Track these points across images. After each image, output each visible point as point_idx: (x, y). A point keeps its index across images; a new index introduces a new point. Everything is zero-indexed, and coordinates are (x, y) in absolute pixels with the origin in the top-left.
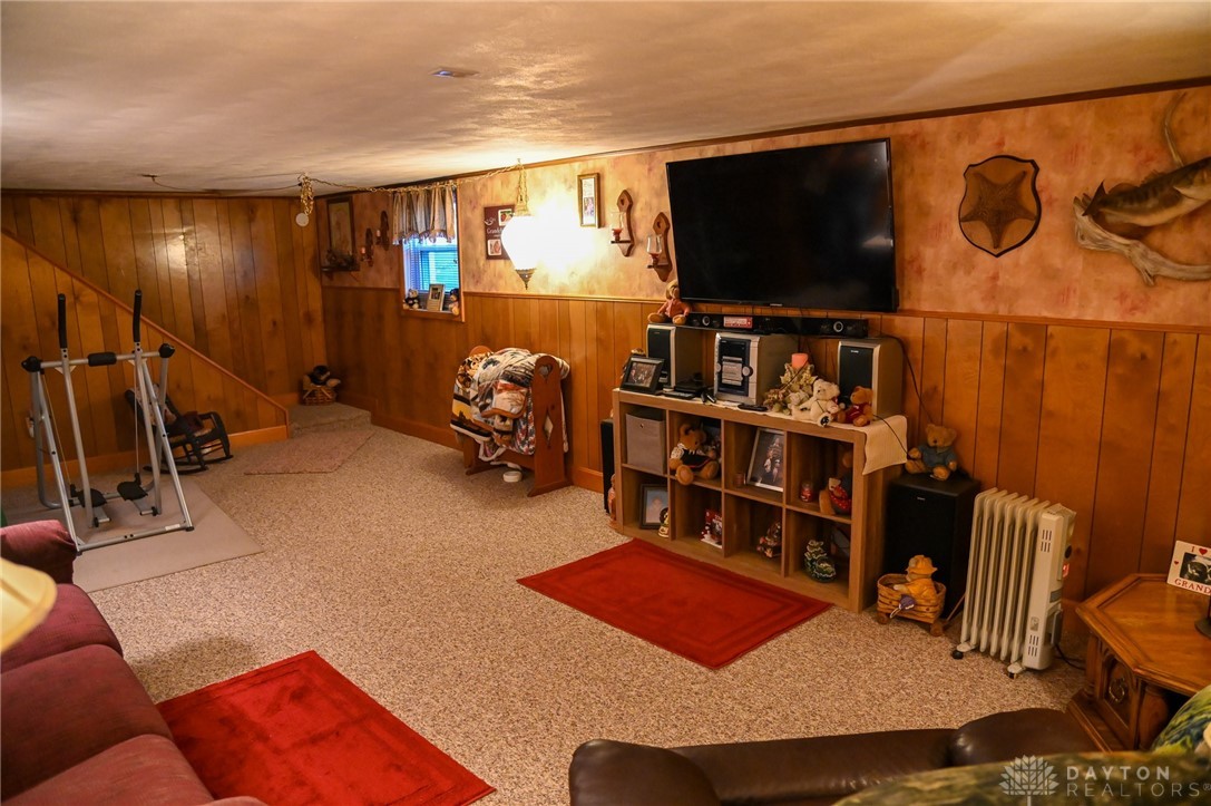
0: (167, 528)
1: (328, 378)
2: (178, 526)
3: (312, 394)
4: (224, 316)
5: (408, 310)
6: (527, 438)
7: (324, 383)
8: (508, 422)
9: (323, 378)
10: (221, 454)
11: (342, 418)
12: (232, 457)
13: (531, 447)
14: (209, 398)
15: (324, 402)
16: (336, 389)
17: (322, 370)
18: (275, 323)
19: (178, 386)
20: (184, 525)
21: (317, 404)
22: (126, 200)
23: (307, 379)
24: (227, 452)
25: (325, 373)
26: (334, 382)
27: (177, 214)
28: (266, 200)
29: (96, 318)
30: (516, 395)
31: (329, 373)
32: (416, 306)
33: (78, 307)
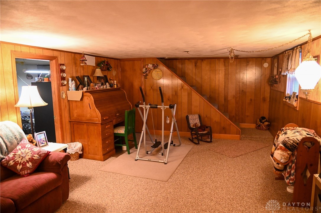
0: (160, 161)
1: (265, 121)
2: (163, 161)
3: (259, 126)
4: (234, 96)
5: (286, 101)
6: (290, 176)
7: (263, 123)
8: (280, 165)
9: (263, 121)
10: (209, 140)
11: (261, 137)
12: (212, 142)
13: (291, 182)
14: (215, 121)
15: (263, 129)
16: (268, 125)
17: (263, 118)
18: (251, 100)
19: (206, 116)
20: (164, 162)
21: (260, 129)
22: (209, 60)
23: (258, 120)
24: (211, 140)
25: (264, 119)
26: (267, 123)
27: (223, 63)
28: (254, 59)
29: (186, 93)
30: (285, 154)
31: (265, 120)
32: (287, 100)
33: (182, 90)
